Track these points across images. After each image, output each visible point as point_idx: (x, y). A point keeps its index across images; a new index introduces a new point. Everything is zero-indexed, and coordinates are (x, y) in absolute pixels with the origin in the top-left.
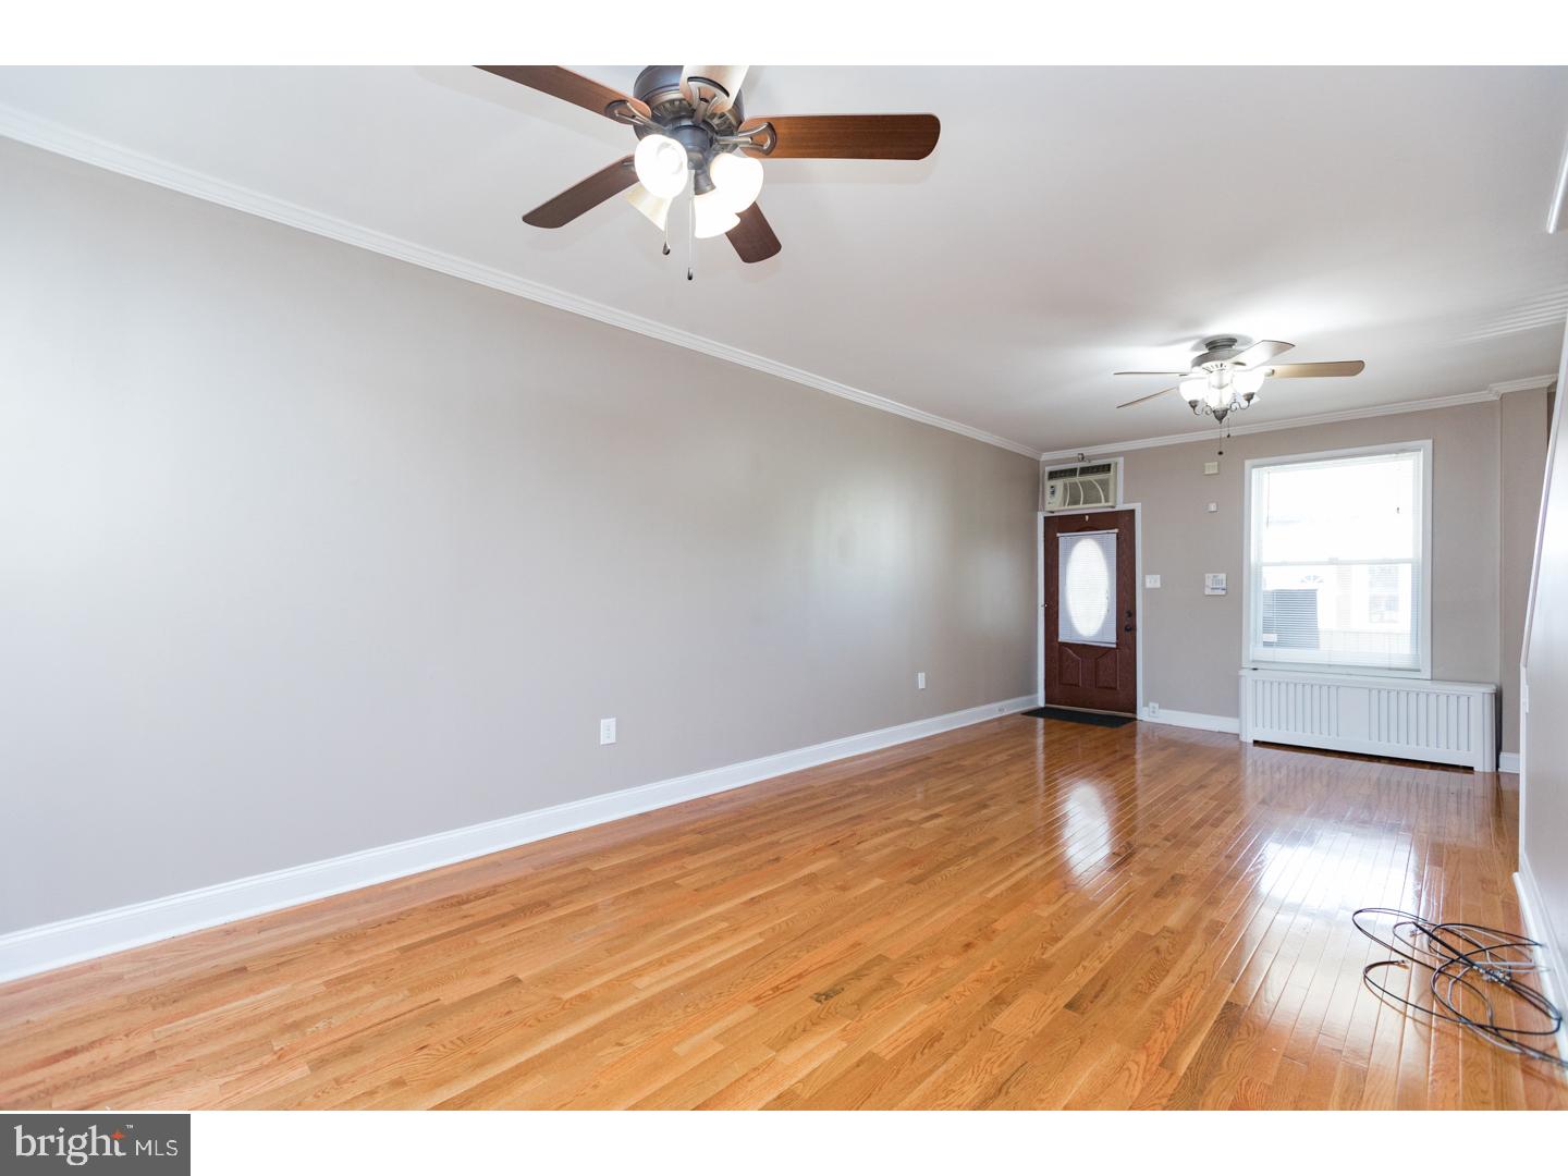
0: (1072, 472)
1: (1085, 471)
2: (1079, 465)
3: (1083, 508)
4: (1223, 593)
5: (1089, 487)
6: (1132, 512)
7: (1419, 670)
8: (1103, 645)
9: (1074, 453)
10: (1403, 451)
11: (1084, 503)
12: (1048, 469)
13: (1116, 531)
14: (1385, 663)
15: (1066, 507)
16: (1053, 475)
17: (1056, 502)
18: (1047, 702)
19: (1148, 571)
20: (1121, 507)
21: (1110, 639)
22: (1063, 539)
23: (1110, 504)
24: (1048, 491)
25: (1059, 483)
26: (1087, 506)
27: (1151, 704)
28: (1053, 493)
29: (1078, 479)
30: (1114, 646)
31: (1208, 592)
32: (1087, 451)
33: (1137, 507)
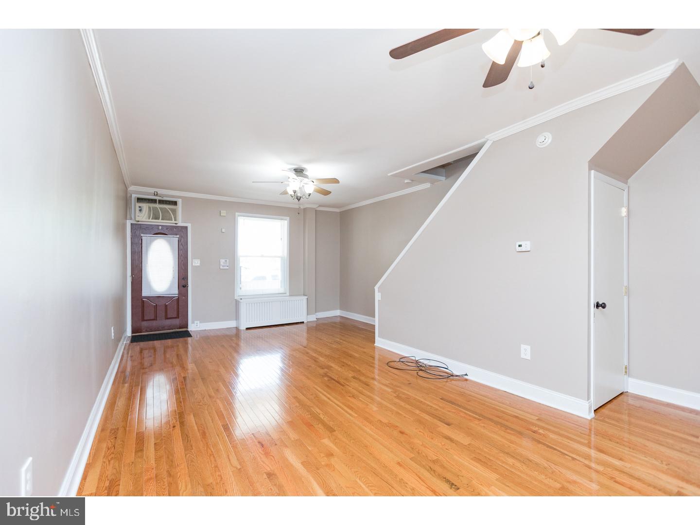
0: (154, 201)
1: (161, 202)
2: (158, 198)
3: (160, 222)
4: (228, 268)
5: (164, 211)
6: (186, 228)
7: (285, 293)
8: (170, 296)
9: (152, 190)
10: (282, 219)
11: (162, 219)
12: (134, 196)
13: (178, 236)
14: (277, 292)
15: (150, 220)
16: (139, 200)
17: (143, 216)
18: (132, 333)
19: (194, 258)
20: (180, 224)
21: (175, 292)
22: (145, 238)
23: (175, 222)
24: (137, 209)
25: (145, 206)
26: (162, 221)
27: (196, 322)
28: (140, 210)
29: (157, 206)
30: (177, 296)
31: (221, 267)
32: (160, 191)
33: (189, 225)
